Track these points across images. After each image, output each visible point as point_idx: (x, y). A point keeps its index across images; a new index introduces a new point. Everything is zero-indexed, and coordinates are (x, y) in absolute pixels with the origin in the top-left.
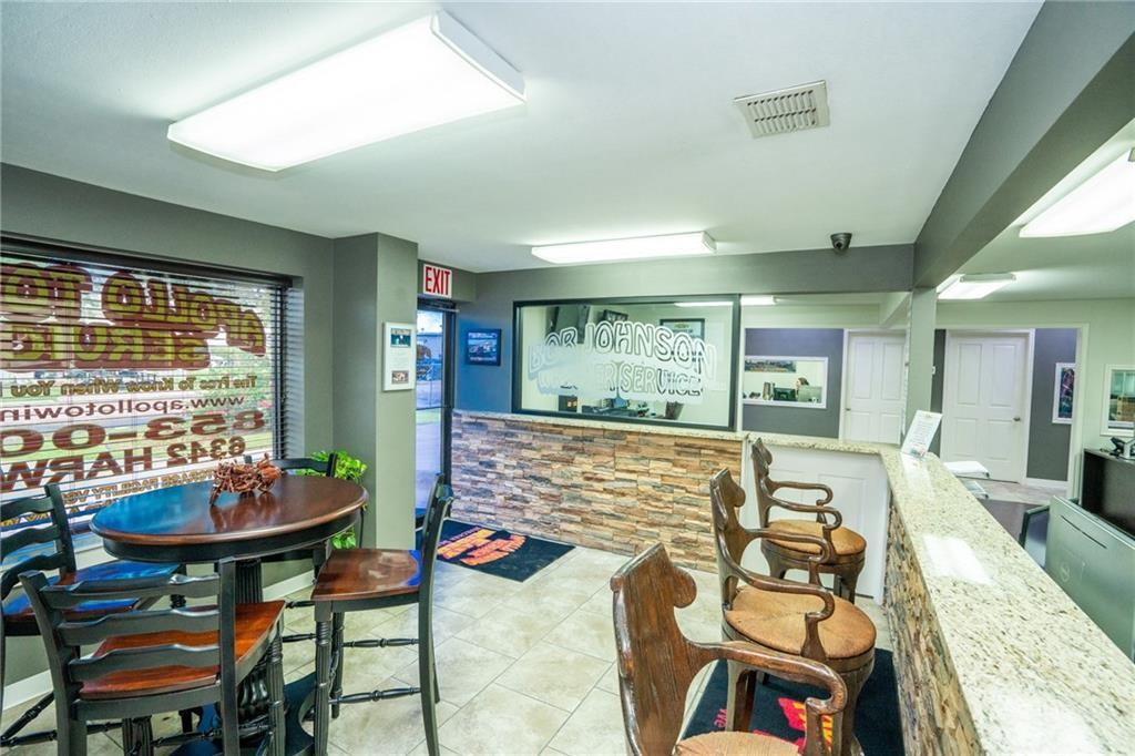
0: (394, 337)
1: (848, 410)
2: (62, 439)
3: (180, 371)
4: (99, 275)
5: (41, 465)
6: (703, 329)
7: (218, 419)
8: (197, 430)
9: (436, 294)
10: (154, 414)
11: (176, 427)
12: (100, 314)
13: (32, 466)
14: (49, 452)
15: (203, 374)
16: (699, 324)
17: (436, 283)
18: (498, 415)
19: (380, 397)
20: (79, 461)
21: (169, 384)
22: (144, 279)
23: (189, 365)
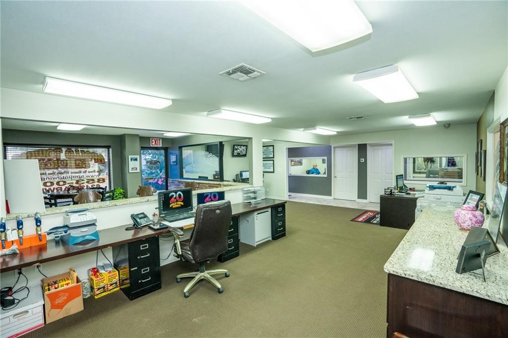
0: (131, 159)
1: (336, 177)
2: (58, 183)
3: (83, 169)
4: (64, 150)
5: (54, 189)
6: (273, 149)
7: (93, 180)
8: (87, 182)
9: (156, 146)
10: (77, 179)
11: (82, 182)
12: (65, 158)
13: (52, 189)
14: (55, 186)
15: (88, 170)
16: (272, 147)
17: (156, 143)
18: (176, 180)
19: (128, 174)
20: (61, 188)
21: (80, 172)
22: (74, 149)
23: (85, 168)
